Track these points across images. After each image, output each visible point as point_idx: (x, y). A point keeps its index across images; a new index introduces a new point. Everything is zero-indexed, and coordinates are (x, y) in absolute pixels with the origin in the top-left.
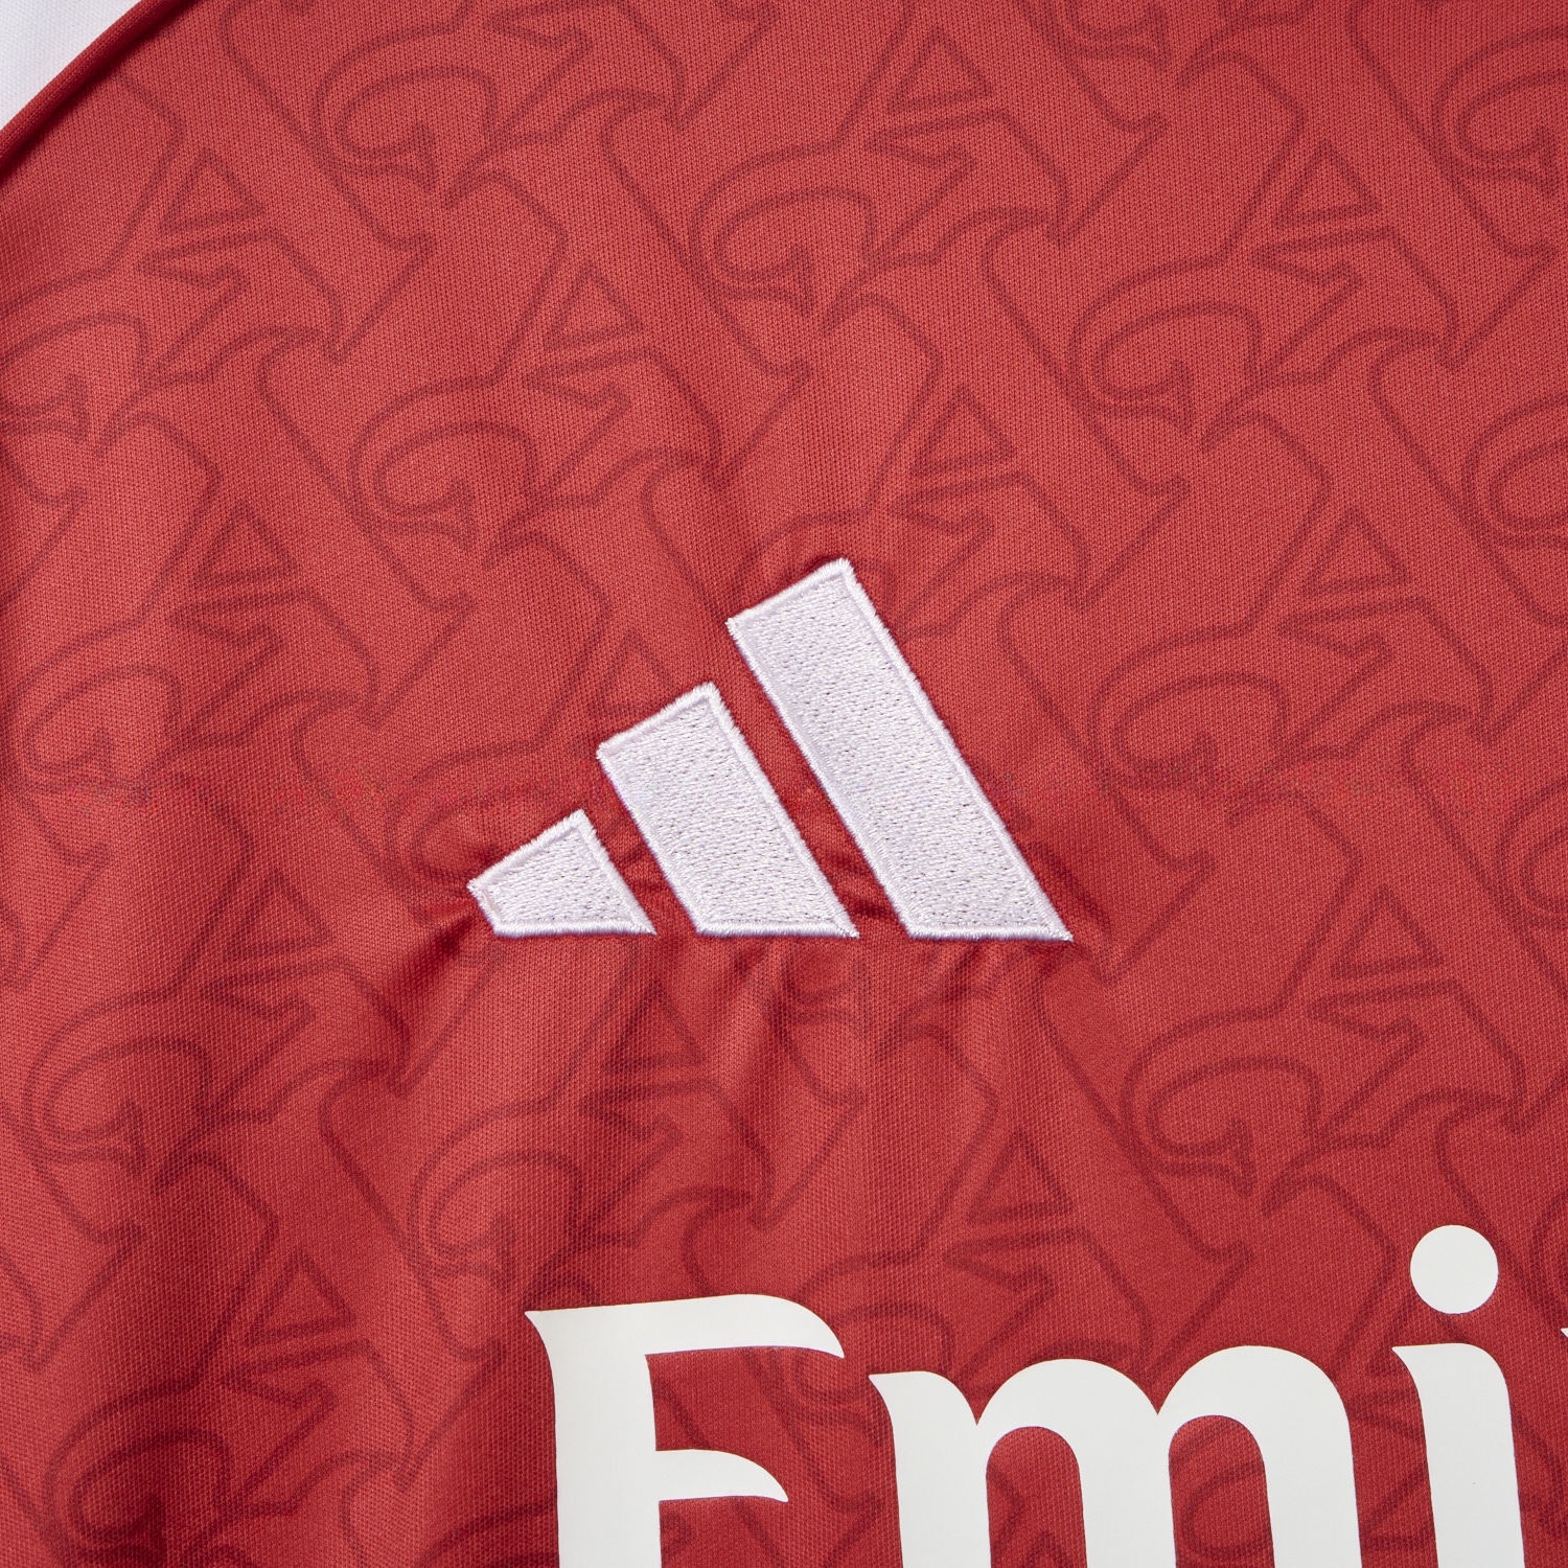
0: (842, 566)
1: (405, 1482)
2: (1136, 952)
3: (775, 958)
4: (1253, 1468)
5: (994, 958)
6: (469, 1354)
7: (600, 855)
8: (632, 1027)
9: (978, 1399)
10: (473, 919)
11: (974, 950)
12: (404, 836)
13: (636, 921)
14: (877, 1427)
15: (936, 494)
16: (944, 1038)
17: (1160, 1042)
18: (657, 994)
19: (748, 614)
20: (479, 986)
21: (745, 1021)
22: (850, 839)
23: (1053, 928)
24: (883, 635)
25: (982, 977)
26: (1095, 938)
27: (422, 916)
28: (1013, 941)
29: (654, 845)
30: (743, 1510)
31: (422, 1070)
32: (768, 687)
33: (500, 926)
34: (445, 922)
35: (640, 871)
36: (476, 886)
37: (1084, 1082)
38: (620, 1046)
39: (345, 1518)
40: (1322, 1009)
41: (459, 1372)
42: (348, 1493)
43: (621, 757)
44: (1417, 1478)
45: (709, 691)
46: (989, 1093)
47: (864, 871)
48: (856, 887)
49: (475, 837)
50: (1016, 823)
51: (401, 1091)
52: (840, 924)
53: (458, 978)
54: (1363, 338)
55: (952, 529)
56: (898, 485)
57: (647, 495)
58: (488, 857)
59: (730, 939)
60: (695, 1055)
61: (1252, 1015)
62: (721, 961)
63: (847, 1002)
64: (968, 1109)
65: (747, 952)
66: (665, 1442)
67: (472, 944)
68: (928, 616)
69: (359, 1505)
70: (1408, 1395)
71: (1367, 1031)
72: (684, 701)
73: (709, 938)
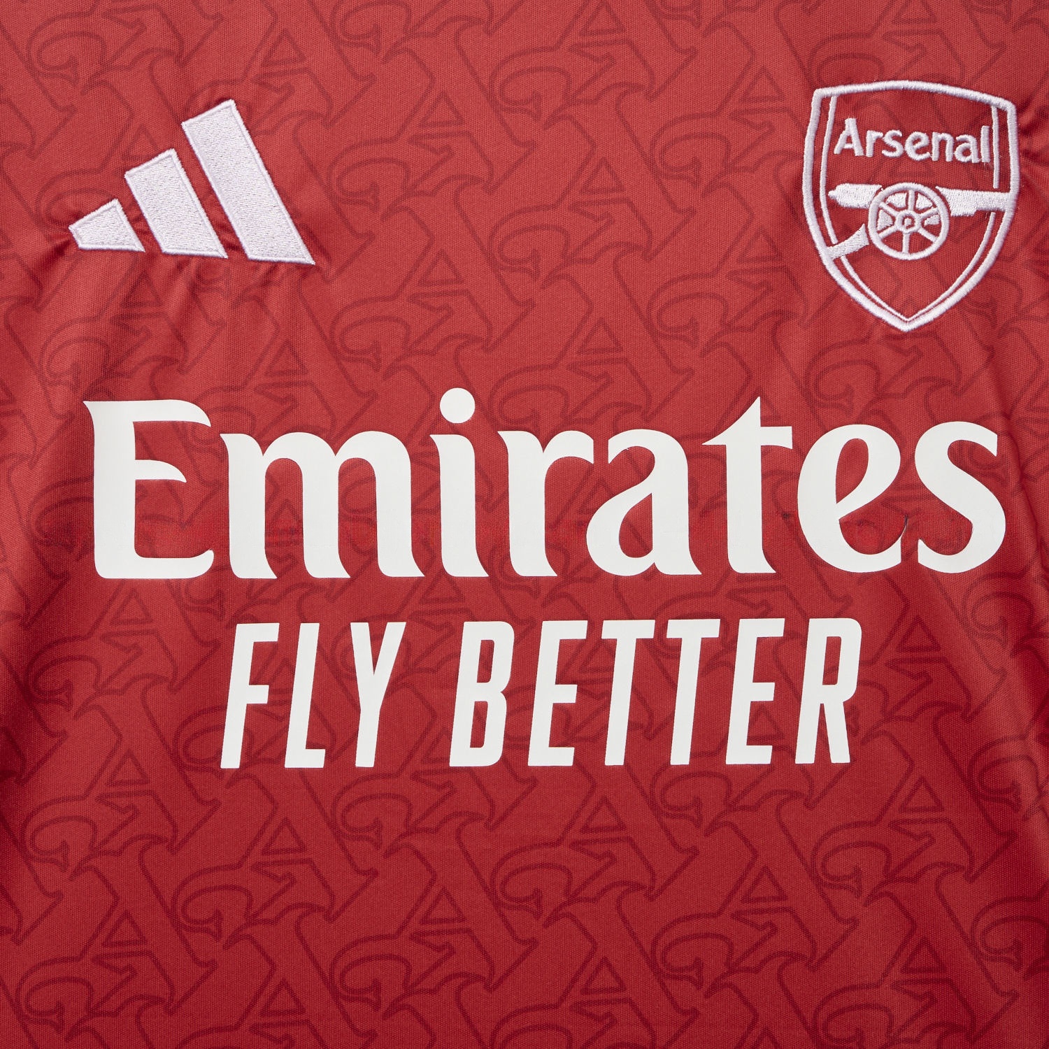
0: (231, 103)
1: (32, 466)
2: (341, 271)
3: (194, 264)
4: (372, 479)
5: (282, 270)
6: (59, 417)
7: (124, 218)
8: (133, 289)
9: (264, 446)
10: (70, 241)
11: (274, 266)
12: (44, 205)
13: (137, 246)
14: (222, 455)
15: (271, 75)
16: (260, 302)
17: (347, 308)
18: (144, 276)
19: (191, 121)
20: (71, 269)
21: (180, 289)
22: (226, 217)
23: (307, 259)
24: (246, 133)
25: (277, 277)
26: (324, 264)
27: (50, 239)
28: (291, 263)
29: (146, 215)
30: (169, 485)
31: (47, 302)
32: (197, 152)
33: (81, 245)
34: (58, 242)
35: (140, 226)
36: (72, 228)
37: (315, 322)
38: (128, 297)
39: (9, 478)
40: (413, 298)
41: (57, 423)
42: (11, 469)
43: (136, 178)
44: (435, 487)
45: (172, 152)
46: (276, 324)
47: (232, 231)
48: (227, 237)
49: (73, 208)
50: (295, 215)
51: (39, 310)
52: (221, 252)
53: (63, 265)
54: (453, 19)
55: (277, 90)
56: (256, 69)
57: (151, 68)
58: (78, 216)
59: (176, 256)
60: (159, 302)
61: (385, 299)
62: (171, 264)
63: (221, 284)
64: (268, 330)
65: (182, 261)
66: (139, 456)
67: (70, 251)
68: (265, 126)
69: (15, 474)
70: (435, 454)
71: (431, 308)
72: (162, 156)
73: (167, 255)
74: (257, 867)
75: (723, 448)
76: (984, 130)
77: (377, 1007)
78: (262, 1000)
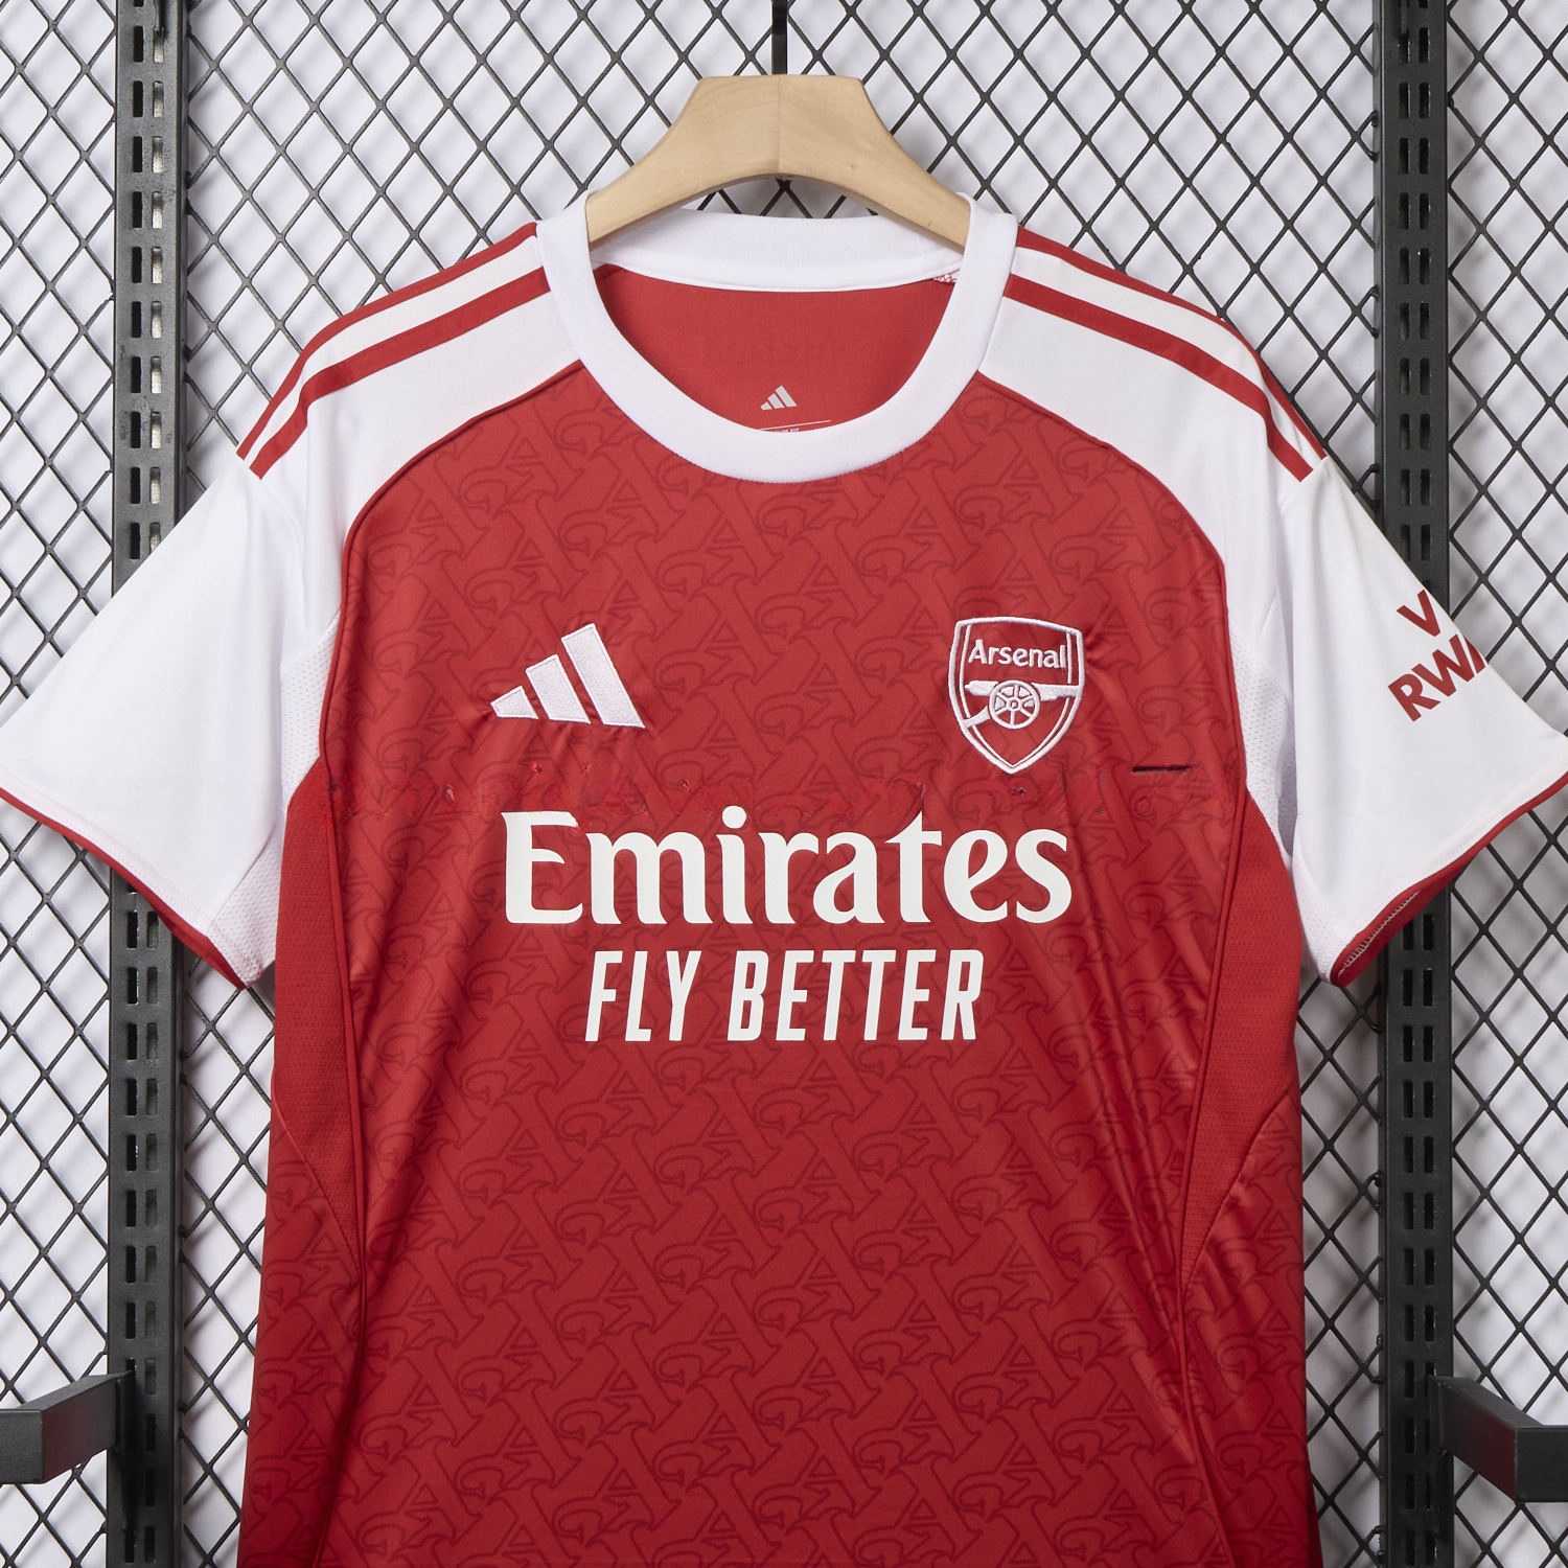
0: (593, 625)
1: (469, 853)
2: (661, 731)
3: (569, 728)
4: (680, 862)
5: (625, 731)
6: (487, 822)
7: (526, 698)
8: (531, 742)
9: (613, 841)
10: (492, 713)
11: (620, 728)
12: (476, 689)
13: (535, 716)
14: (587, 846)
15: (618, 608)
16: (611, 751)
17: (665, 755)
18: (538, 734)
19: (567, 637)
20: (493, 730)
21: (561, 742)
22: (590, 698)
23: (641, 725)
24: (602, 645)
25: (621, 736)
26: (651, 728)
27: (480, 711)
28: (630, 727)
29: (539, 696)
30: (553, 864)
31: (478, 749)
32: (571, 657)
33: (498, 715)
34: (484, 712)
35: (535, 702)
36: (493, 704)
37: (645, 764)
38: (528, 747)
39: (453, 859)
40: (707, 750)
41: (485, 827)
42: (455, 853)
43: (532, 672)
44: (720, 867)
45: (556, 657)
46: (622, 766)
47: (593, 706)
48: (590, 710)
49: (495, 691)
50: (633, 697)
51: (472, 755)
52: (587, 721)
53: (487, 727)
54: (732, 575)
55: (622, 619)
56: (608, 605)
57: (542, 603)
58: (497, 696)
59: (557, 721)
60: (547, 751)
61: (688, 750)
62: (555, 727)
63: (587, 740)
64: (616, 769)
65: (562, 725)
66: (535, 846)
67: (491, 719)
68: (613, 641)
69: (456, 858)
70: (720, 847)
71: (718, 756)
72: (549, 659)
73: (552, 721)
74: (608, 1102)
75: (897, 845)
76: (1062, 647)
77: (682, 1187)
78: (612, 1183)
